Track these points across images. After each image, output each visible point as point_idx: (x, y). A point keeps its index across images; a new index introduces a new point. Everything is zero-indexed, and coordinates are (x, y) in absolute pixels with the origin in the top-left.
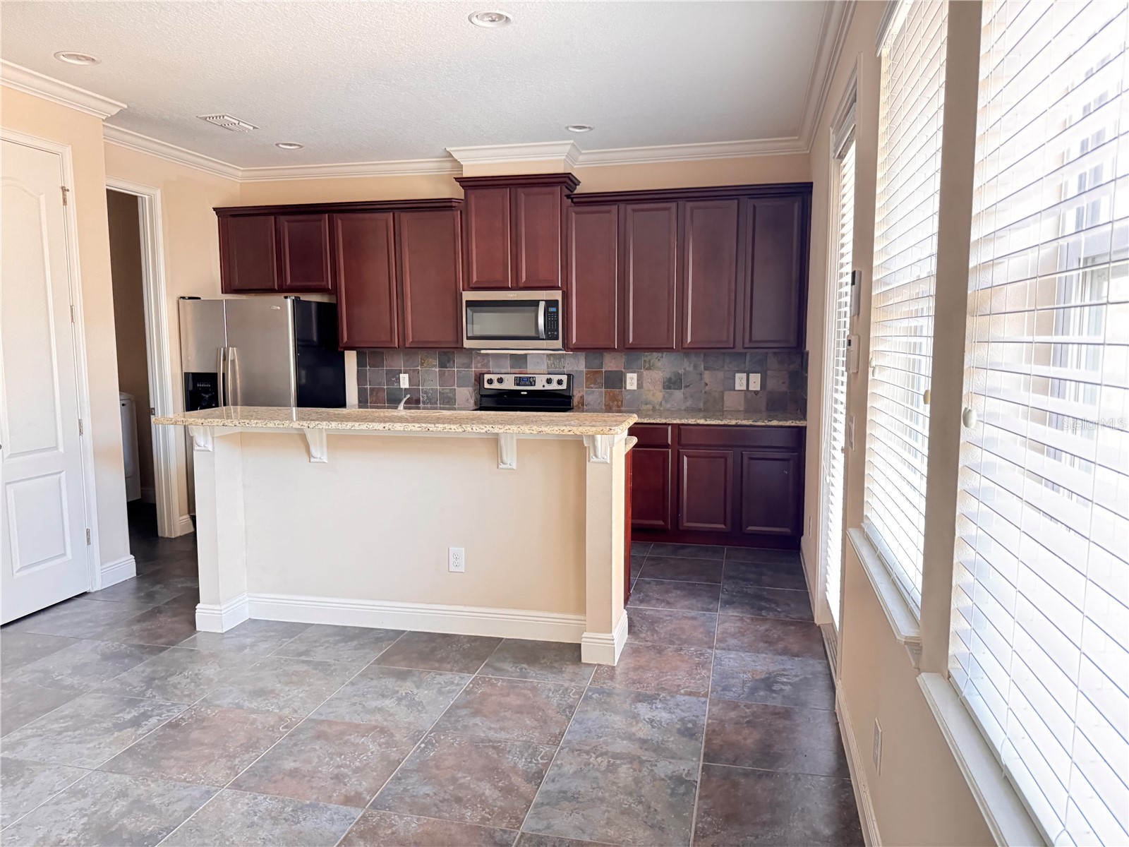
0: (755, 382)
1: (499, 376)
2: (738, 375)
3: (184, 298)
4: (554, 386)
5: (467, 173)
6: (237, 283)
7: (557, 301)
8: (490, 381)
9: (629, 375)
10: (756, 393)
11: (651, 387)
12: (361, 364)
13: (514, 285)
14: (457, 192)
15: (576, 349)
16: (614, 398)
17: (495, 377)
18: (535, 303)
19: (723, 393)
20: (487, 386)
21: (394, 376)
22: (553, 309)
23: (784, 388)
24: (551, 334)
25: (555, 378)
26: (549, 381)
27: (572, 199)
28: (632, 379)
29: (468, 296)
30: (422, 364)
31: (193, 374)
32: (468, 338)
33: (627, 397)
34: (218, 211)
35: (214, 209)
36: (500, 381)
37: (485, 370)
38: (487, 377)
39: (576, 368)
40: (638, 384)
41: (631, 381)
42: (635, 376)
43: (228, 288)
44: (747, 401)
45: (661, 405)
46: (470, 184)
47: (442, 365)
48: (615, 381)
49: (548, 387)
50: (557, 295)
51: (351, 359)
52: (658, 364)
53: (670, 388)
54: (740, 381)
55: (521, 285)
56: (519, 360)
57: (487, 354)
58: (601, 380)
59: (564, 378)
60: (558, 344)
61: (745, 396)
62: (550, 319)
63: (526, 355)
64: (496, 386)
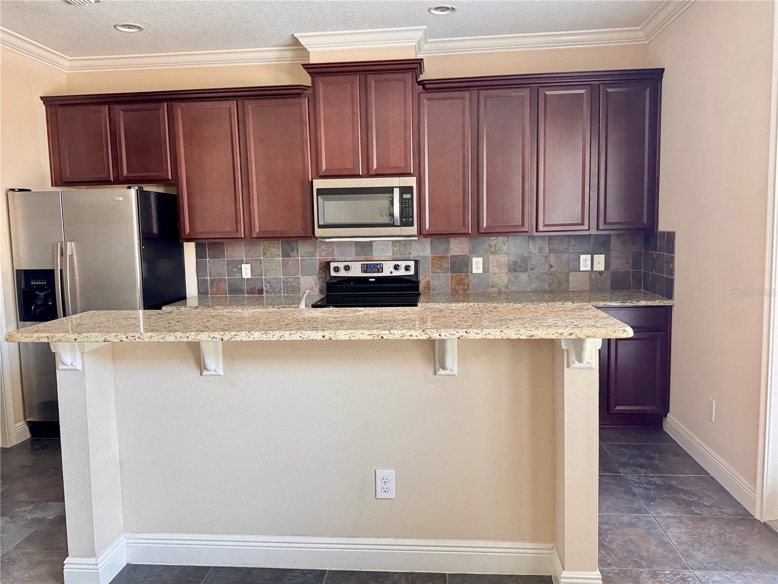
0: (600, 263)
1: (346, 264)
2: (582, 257)
3: (13, 190)
4: (402, 272)
5: (315, 59)
6: (68, 174)
7: (412, 187)
8: (337, 269)
9: (475, 260)
10: (601, 273)
11: (496, 270)
12: (200, 255)
13: (365, 173)
14: (305, 79)
15: (429, 235)
16: (460, 282)
17: (341, 265)
18: (390, 190)
19: (568, 274)
20: (333, 274)
21: (236, 266)
22: (409, 196)
23: (628, 268)
24: (406, 220)
25: (403, 264)
26: (396, 267)
27: (424, 85)
28: (477, 263)
29: (319, 184)
30: (265, 254)
31: (25, 271)
32: (320, 227)
33: (473, 281)
34: (46, 100)
35: (42, 98)
36: (347, 268)
37: (329, 258)
38: (333, 265)
39: (421, 254)
40: (484, 268)
41: (477, 265)
42: (480, 260)
43: (59, 180)
44: (592, 281)
45: (507, 287)
46: (317, 71)
47: (286, 254)
48: (461, 266)
49: (396, 273)
50: (411, 182)
51: (190, 250)
52: (505, 248)
53: (515, 271)
54: (585, 263)
55: (372, 173)
56: (365, 248)
57: (332, 243)
58: (447, 264)
59: (412, 264)
60: (413, 230)
61: (590, 276)
62: (406, 205)
63: (371, 242)
64: (343, 273)
